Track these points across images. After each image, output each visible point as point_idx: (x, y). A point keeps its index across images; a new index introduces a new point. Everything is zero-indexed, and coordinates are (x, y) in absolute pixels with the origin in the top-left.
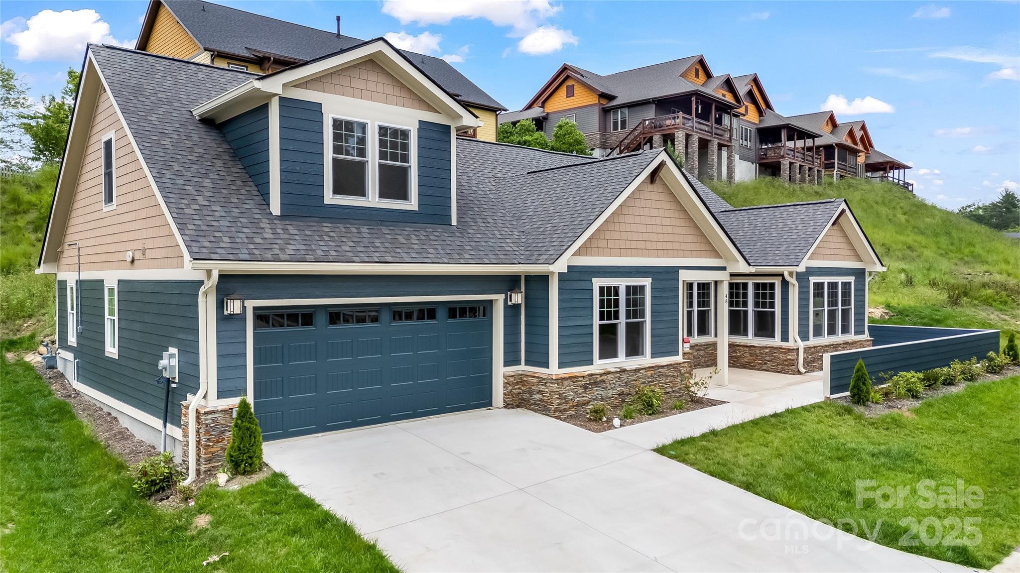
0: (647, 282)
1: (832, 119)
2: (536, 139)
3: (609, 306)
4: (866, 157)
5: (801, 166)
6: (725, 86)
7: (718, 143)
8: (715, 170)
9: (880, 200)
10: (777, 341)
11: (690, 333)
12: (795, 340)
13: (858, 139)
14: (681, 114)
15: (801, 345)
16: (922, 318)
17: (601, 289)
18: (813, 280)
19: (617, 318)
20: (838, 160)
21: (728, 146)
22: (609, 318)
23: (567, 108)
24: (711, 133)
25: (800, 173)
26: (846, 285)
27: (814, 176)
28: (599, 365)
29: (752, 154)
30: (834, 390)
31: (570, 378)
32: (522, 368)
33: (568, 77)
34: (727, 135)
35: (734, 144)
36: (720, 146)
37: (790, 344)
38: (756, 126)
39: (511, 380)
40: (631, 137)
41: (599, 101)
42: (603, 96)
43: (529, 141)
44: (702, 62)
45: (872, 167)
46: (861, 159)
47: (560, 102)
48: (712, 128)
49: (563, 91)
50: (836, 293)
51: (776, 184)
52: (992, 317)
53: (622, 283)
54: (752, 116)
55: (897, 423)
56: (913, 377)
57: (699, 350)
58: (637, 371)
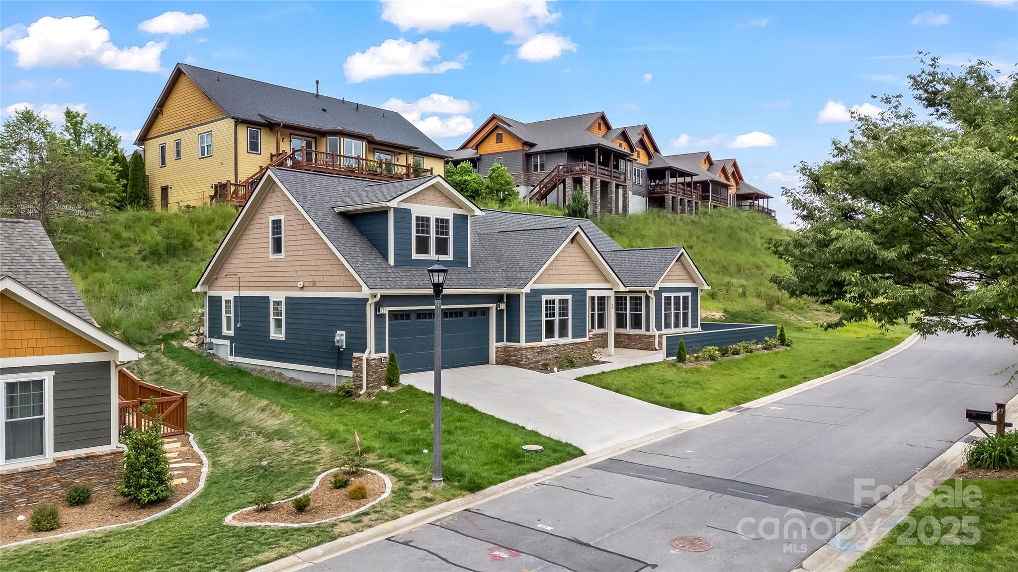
0: (569, 297)
1: (708, 158)
2: (474, 179)
3: (550, 310)
4: (737, 189)
5: (681, 200)
6: (622, 138)
7: (616, 184)
8: (613, 205)
9: (743, 226)
10: (643, 331)
11: (593, 327)
12: (653, 331)
13: (730, 175)
14: (587, 163)
15: (657, 333)
16: (747, 319)
17: (546, 301)
18: (664, 295)
19: (554, 316)
20: (712, 193)
21: (623, 186)
22: (550, 317)
23: (496, 152)
24: (611, 176)
25: (681, 205)
26: (686, 298)
27: (692, 207)
28: (545, 342)
29: (643, 190)
30: (668, 355)
31: (531, 348)
32: (505, 343)
33: (497, 127)
34: (623, 177)
35: (629, 183)
36: (617, 186)
37: (650, 333)
38: (646, 168)
39: (500, 349)
40: (549, 178)
41: (523, 147)
42: (526, 144)
43: (469, 181)
44: (603, 118)
45: (741, 197)
46: (732, 191)
47: (491, 146)
48: (611, 172)
49: (493, 138)
50: (679, 303)
51: (661, 214)
52: (792, 318)
53: (557, 298)
54: (643, 159)
55: (698, 370)
56: (714, 350)
57: (598, 337)
58: (565, 345)
